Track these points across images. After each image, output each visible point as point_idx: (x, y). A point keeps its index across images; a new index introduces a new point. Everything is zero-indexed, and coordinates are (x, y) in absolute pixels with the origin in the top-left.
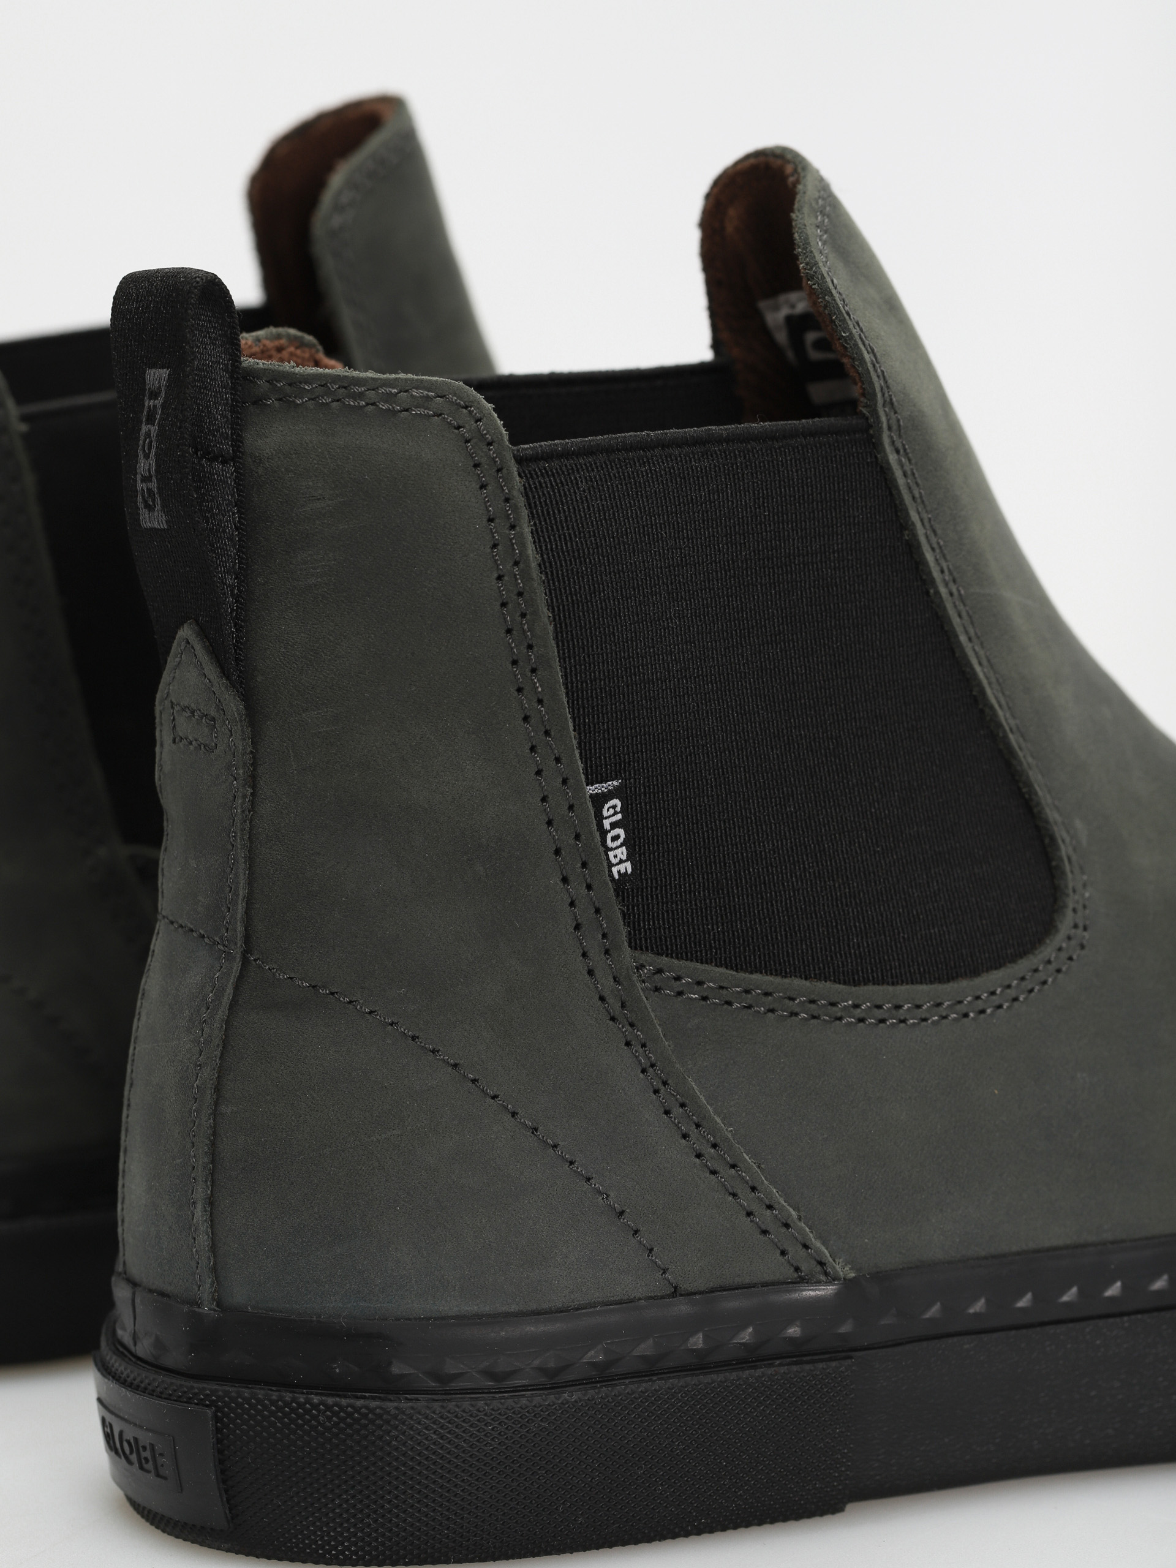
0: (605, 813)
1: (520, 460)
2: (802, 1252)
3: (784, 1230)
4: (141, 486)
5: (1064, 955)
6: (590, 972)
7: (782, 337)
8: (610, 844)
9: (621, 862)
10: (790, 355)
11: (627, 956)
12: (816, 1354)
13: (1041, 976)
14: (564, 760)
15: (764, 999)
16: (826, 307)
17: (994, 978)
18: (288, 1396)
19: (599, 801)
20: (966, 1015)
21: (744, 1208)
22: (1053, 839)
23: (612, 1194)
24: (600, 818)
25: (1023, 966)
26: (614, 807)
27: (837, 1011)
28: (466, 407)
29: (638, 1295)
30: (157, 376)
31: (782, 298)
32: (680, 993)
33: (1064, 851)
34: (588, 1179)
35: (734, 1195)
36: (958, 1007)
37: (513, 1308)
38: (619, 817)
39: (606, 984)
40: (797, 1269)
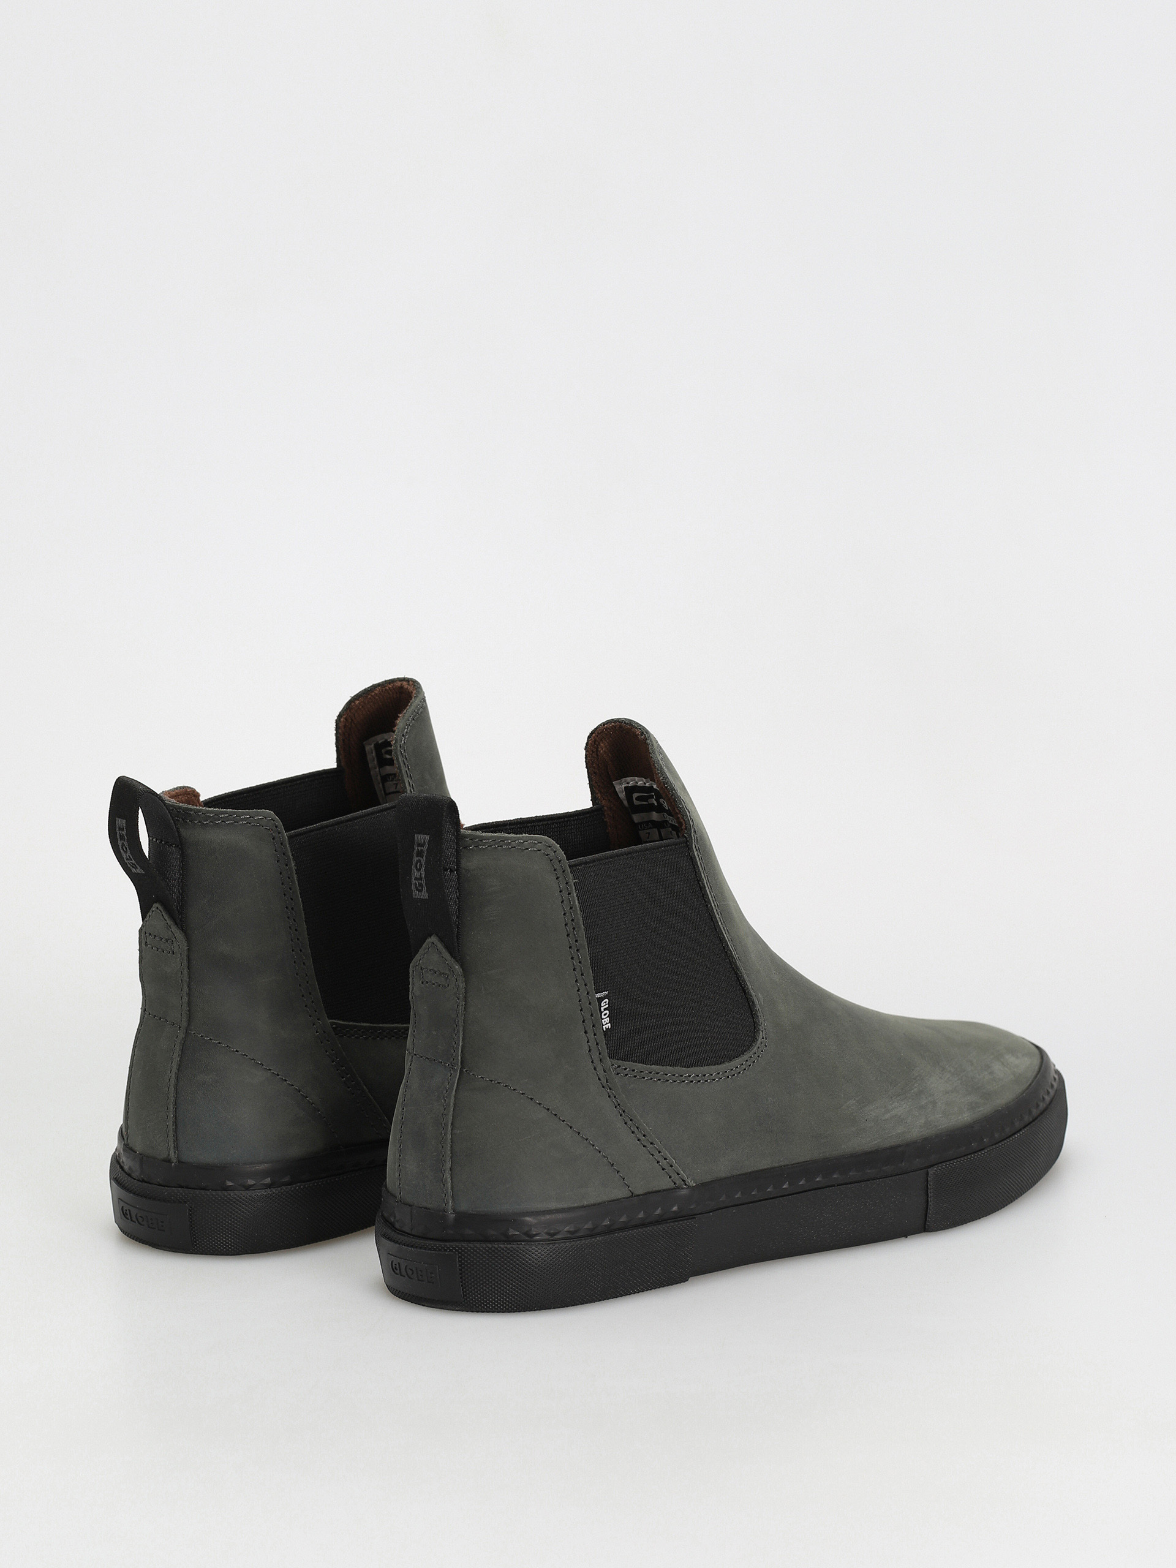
0: (602, 1005)
1: (570, 866)
2: (677, 1176)
3: (670, 1168)
4: (413, 881)
5: (760, 1050)
6: (595, 1069)
7: (622, 795)
8: (603, 1017)
9: (607, 1024)
10: (625, 803)
11: (609, 1061)
12: (685, 1217)
13: (753, 1059)
14: (588, 985)
15: (656, 1075)
16: (672, 795)
17: (737, 1062)
18: (490, 1246)
19: (600, 1000)
20: (728, 1077)
21: (656, 1160)
22: (753, 1002)
23: (609, 1157)
24: (600, 1007)
25: (746, 1056)
26: (605, 1002)
27: (682, 1079)
28: (550, 847)
29: (620, 1197)
30: (423, 838)
31: (623, 779)
32: (626, 1075)
33: (758, 1007)
34: (600, 1152)
35: (653, 1155)
36: (725, 1074)
37: (576, 1205)
38: (607, 1006)
39: (601, 1072)
40: (675, 1184)
